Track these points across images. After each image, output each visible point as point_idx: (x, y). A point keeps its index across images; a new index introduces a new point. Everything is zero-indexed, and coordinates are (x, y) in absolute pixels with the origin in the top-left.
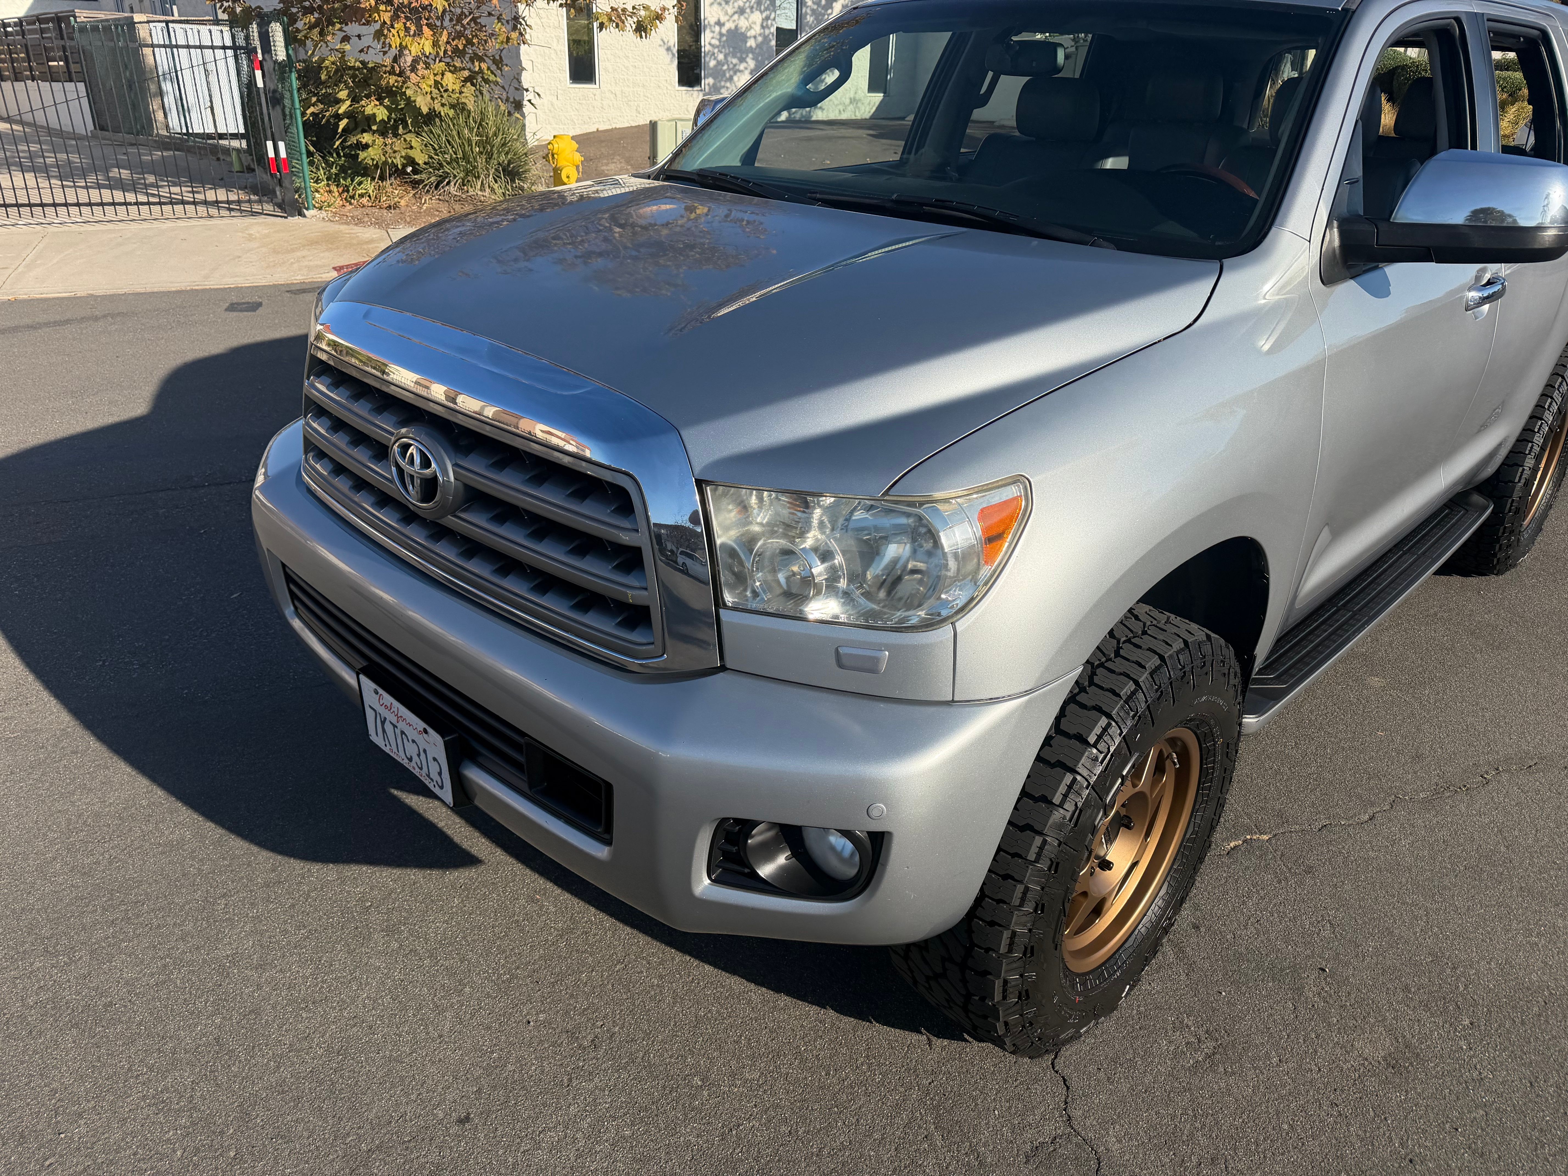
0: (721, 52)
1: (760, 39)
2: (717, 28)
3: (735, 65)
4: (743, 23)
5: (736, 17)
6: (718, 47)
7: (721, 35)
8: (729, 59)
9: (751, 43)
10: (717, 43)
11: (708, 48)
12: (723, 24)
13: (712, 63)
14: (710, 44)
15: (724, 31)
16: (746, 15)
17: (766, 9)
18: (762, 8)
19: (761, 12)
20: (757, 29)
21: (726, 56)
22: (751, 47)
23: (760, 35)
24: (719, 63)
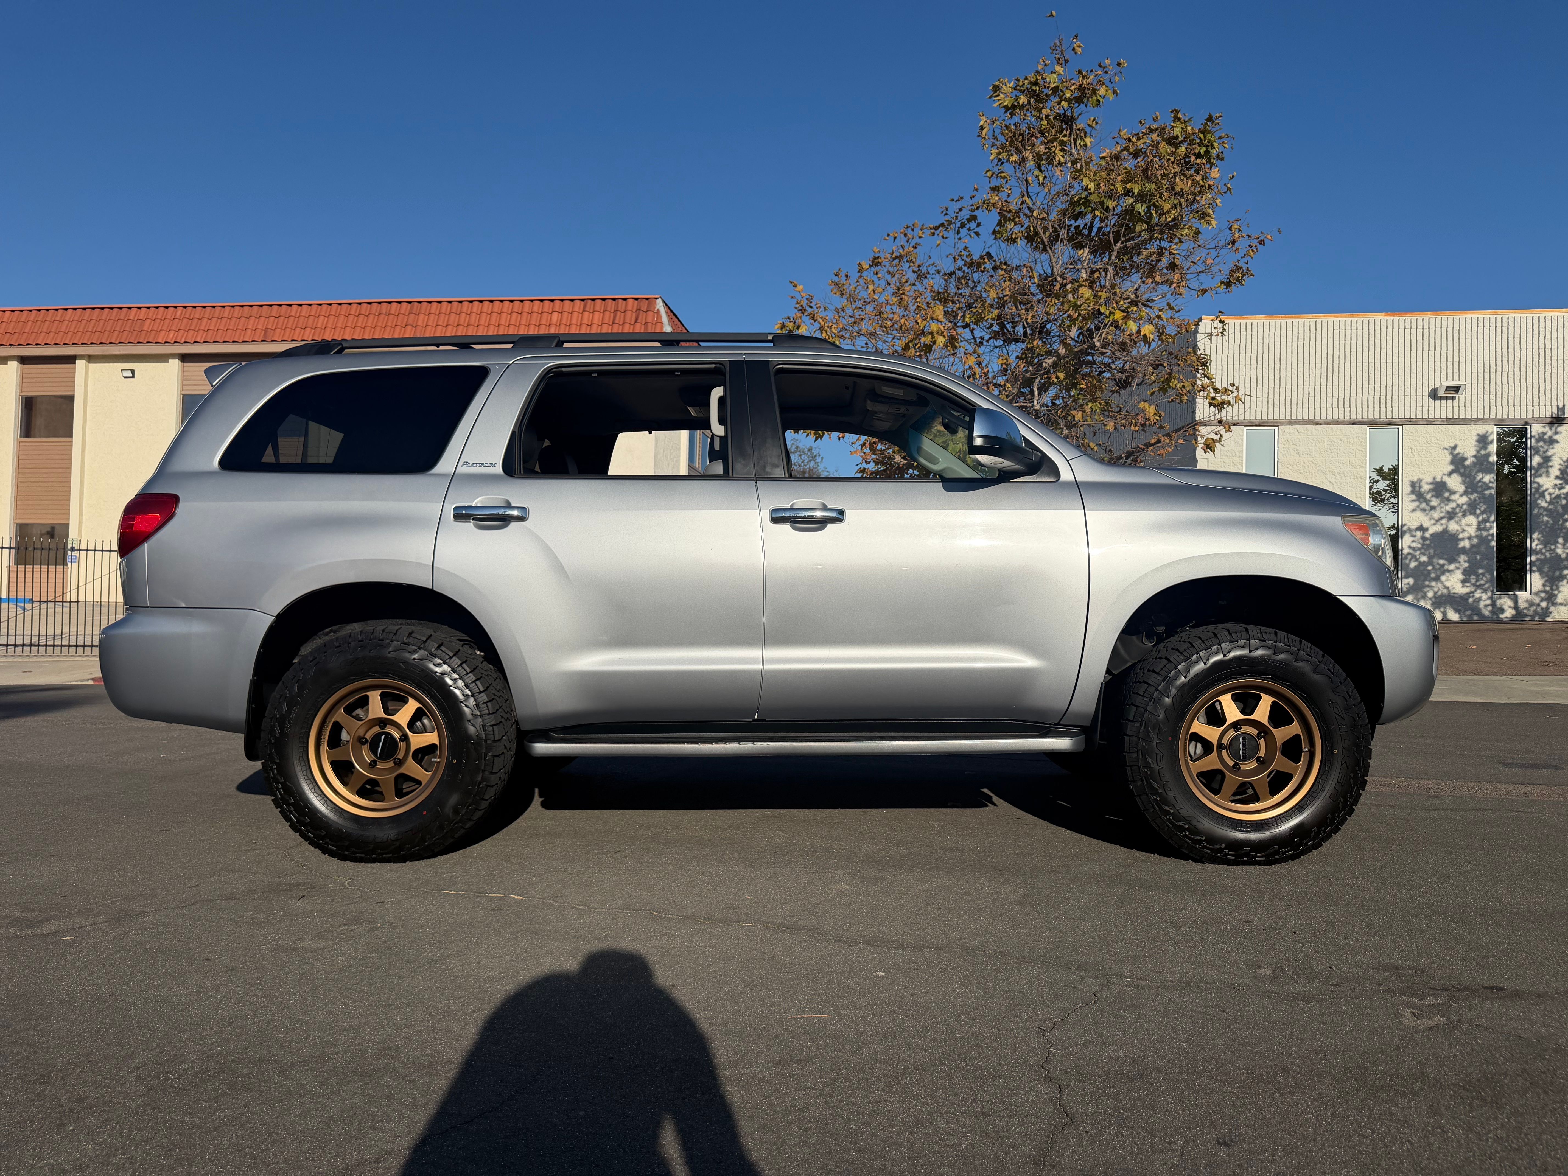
0: (1424, 554)
1: (1475, 541)
2: (1419, 534)
3: (1443, 565)
4: (1453, 526)
5: (1444, 521)
6: (1419, 549)
7: (1423, 538)
8: (1435, 560)
9: (1466, 544)
10: (1419, 546)
11: (1406, 551)
12: (1427, 529)
13: (1413, 565)
14: (1410, 547)
15: (1427, 535)
16: (1457, 519)
17: (1483, 513)
18: (1478, 512)
19: (1478, 517)
20: (1472, 531)
21: (1430, 557)
22: (1464, 548)
23: (1477, 537)
24: (1422, 564)
